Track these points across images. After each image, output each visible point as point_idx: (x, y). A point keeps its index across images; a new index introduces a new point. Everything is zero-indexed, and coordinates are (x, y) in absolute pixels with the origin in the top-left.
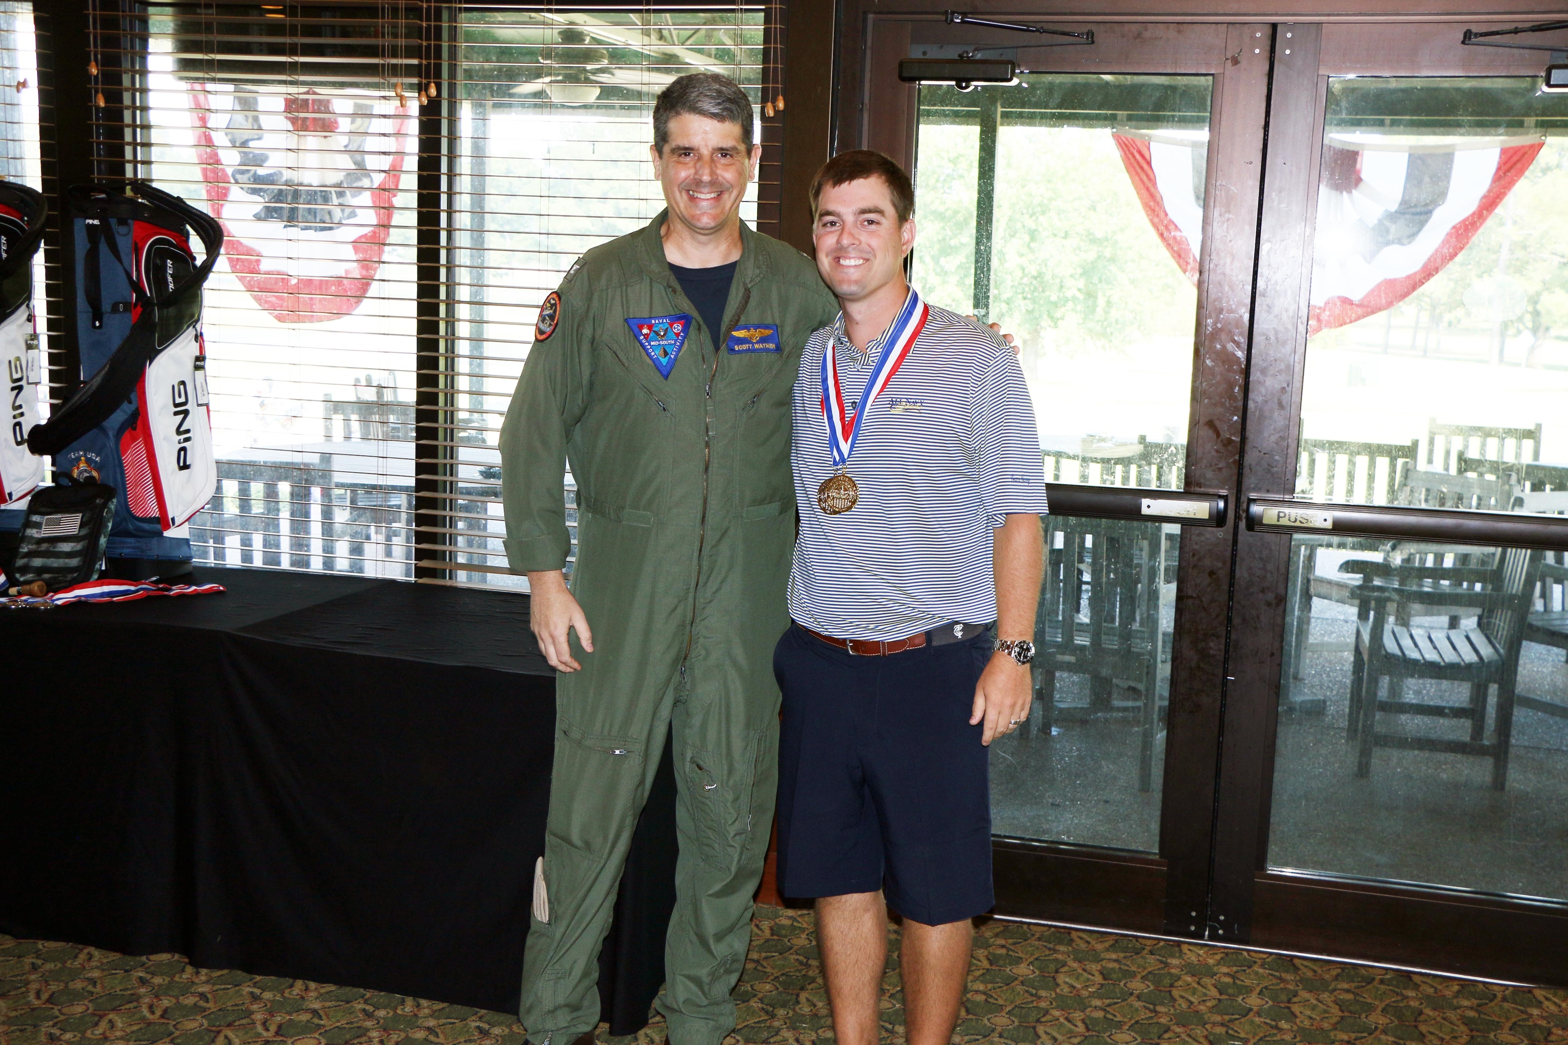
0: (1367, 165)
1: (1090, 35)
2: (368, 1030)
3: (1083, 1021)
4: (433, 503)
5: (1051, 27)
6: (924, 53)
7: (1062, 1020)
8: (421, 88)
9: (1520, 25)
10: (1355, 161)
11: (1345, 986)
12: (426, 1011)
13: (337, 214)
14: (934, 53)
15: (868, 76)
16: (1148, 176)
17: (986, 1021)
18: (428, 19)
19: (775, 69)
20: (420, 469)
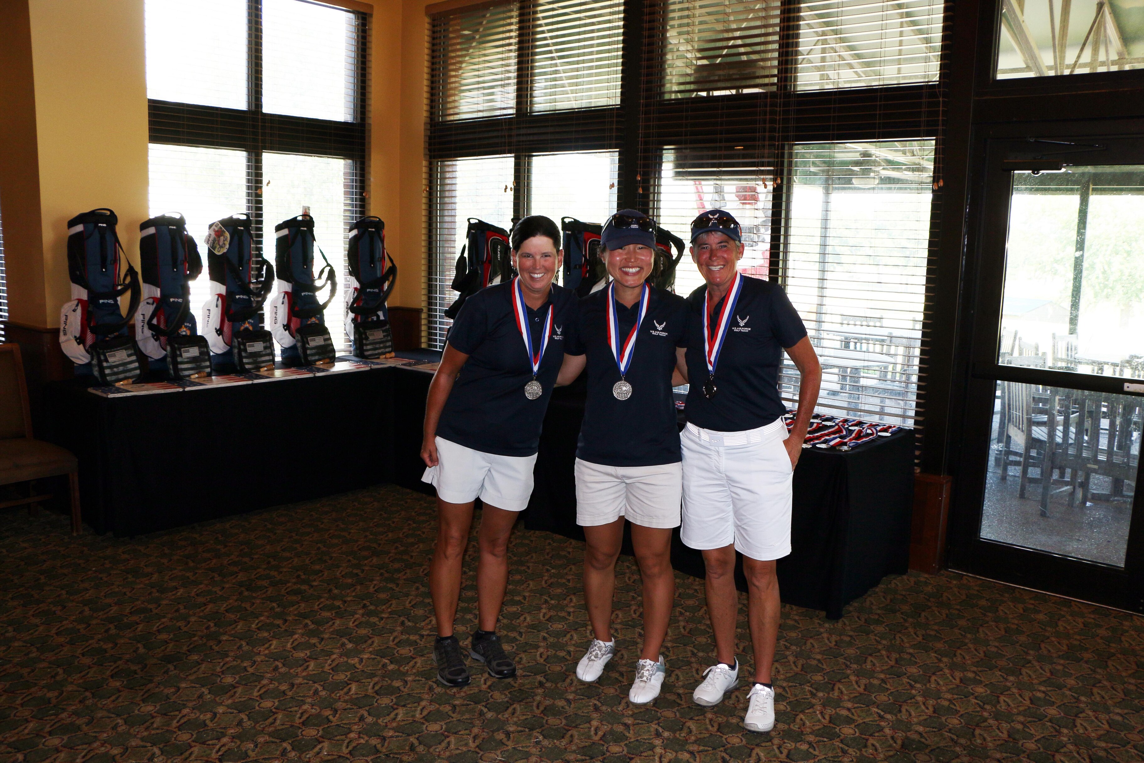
3: (1067, 645)
7: (1055, 642)
8: (774, 180)
14: (1021, 158)
18: (778, 149)
19: (939, 167)
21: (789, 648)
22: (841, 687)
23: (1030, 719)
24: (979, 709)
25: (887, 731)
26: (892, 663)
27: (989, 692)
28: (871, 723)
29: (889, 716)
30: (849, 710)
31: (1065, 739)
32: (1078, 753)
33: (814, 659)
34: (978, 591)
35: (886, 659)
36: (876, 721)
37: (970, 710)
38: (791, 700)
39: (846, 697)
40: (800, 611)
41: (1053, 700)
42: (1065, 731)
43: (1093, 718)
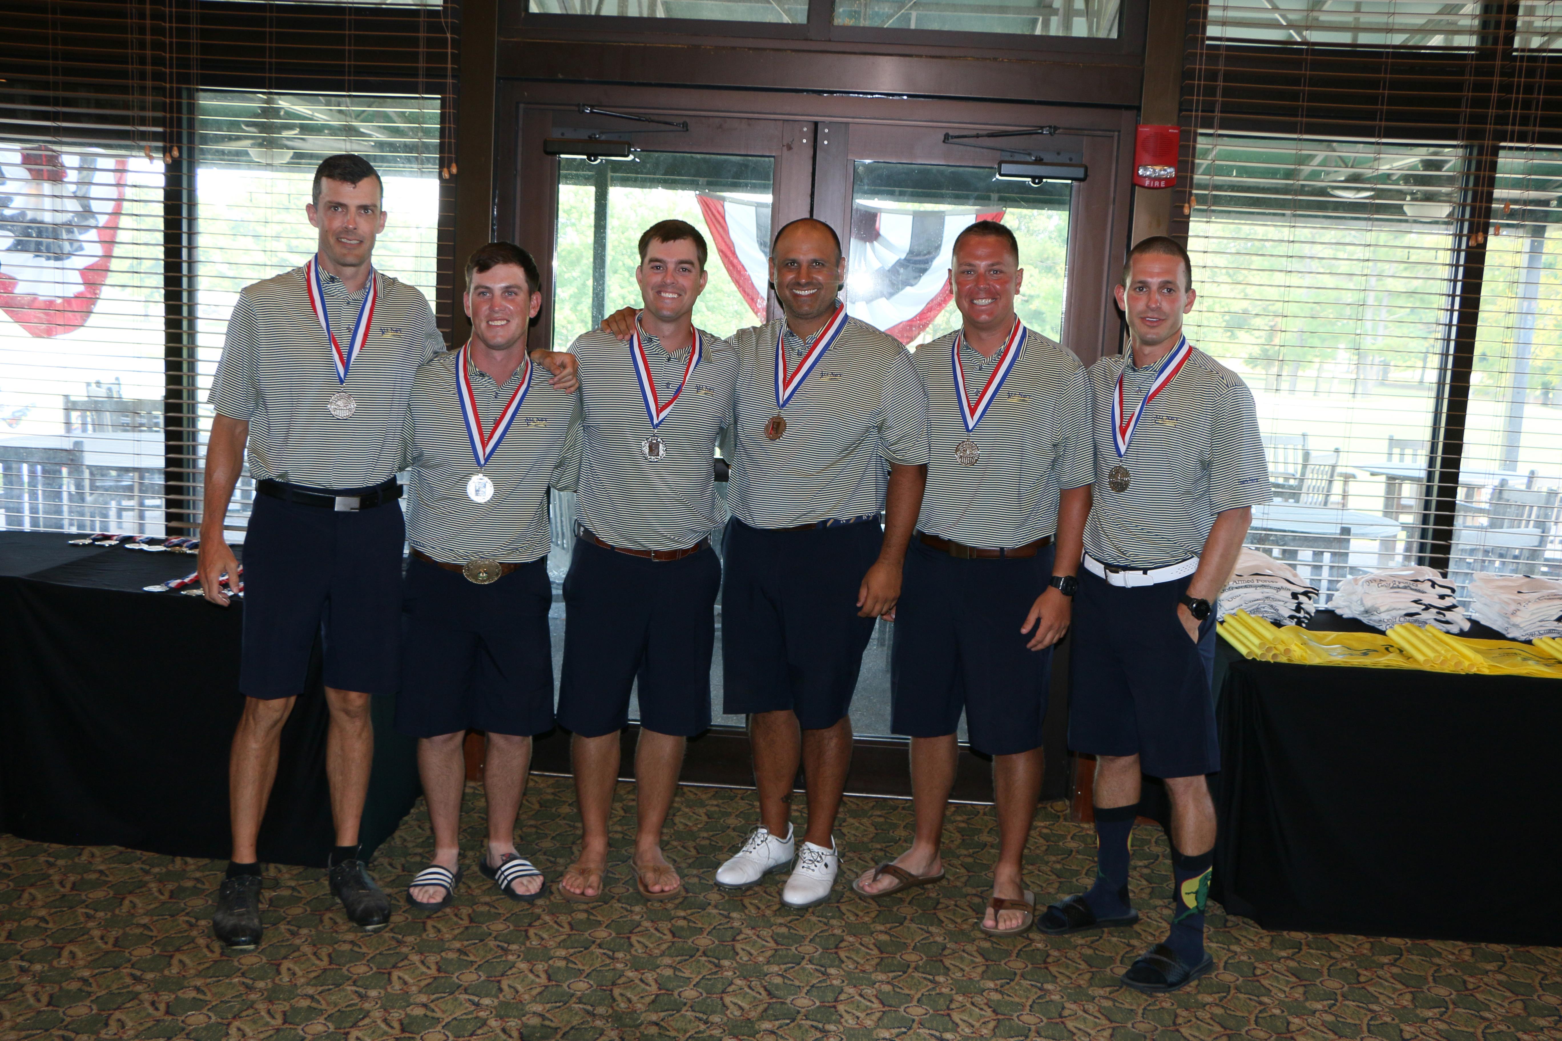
0: (884, 224)
1: (685, 125)
2: (147, 883)
3: (695, 848)
4: (179, 477)
5: (656, 118)
6: (563, 134)
8: (165, 151)
9: (980, 132)
10: (875, 221)
11: (879, 813)
12: (193, 867)
13: (67, 247)
14: (570, 134)
15: (520, 149)
16: (723, 227)
17: (623, 852)
18: (171, 97)
19: (450, 143)
20: (168, 449)
21: (298, 934)
22: (401, 974)
23: (679, 958)
24: (608, 961)
25: (493, 1023)
26: (466, 922)
27: (614, 935)
28: (465, 1017)
29: (486, 1001)
30: (425, 1006)
31: (730, 973)
32: (750, 987)
33: (344, 942)
34: (553, 794)
35: (455, 919)
36: (471, 1013)
37: (597, 965)
38: (329, 1013)
39: (414, 988)
40: (295, 872)
41: (700, 925)
42: (726, 963)
43: (755, 937)
